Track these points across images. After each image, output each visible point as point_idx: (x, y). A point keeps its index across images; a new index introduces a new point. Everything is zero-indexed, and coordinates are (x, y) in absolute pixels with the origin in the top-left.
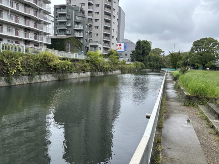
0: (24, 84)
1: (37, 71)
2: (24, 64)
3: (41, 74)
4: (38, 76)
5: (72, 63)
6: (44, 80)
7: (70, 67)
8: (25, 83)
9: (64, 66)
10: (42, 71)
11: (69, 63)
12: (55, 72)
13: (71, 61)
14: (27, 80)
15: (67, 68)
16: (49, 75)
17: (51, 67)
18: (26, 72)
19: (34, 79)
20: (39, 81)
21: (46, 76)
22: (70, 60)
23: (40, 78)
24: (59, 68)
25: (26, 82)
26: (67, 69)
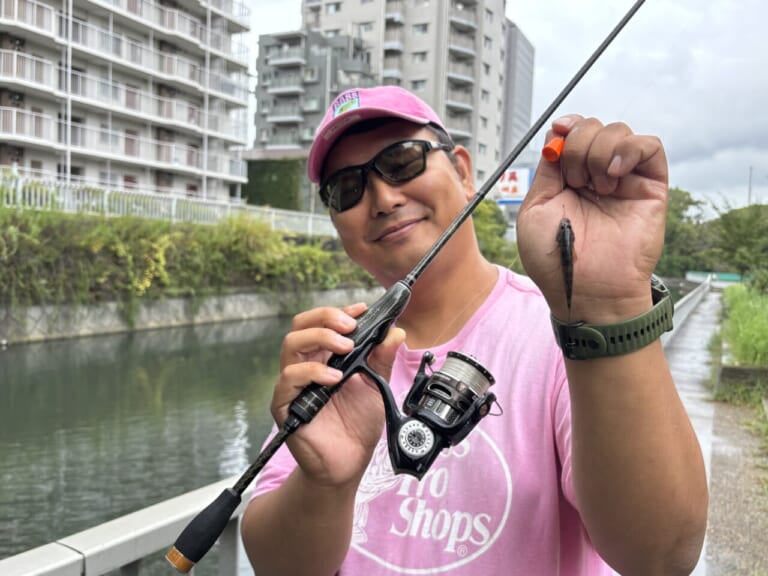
0: (170, 328)
1: (211, 283)
2: (175, 258)
3: (225, 294)
4: (214, 301)
5: (328, 254)
6: (235, 316)
7: (320, 271)
8: (174, 322)
9: (302, 267)
10: (229, 284)
11: (318, 253)
12: (271, 286)
13: (324, 248)
14: (181, 314)
15: (309, 271)
16: (252, 298)
17: (257, 271)
18: (180, 285)
19: (202, 312)
20: (217, 317)
21: (241, 300)
22: (319, 245)
23: (220, 308)
24: (283, 274)
25: (177, 319)
26: (310, 277)
